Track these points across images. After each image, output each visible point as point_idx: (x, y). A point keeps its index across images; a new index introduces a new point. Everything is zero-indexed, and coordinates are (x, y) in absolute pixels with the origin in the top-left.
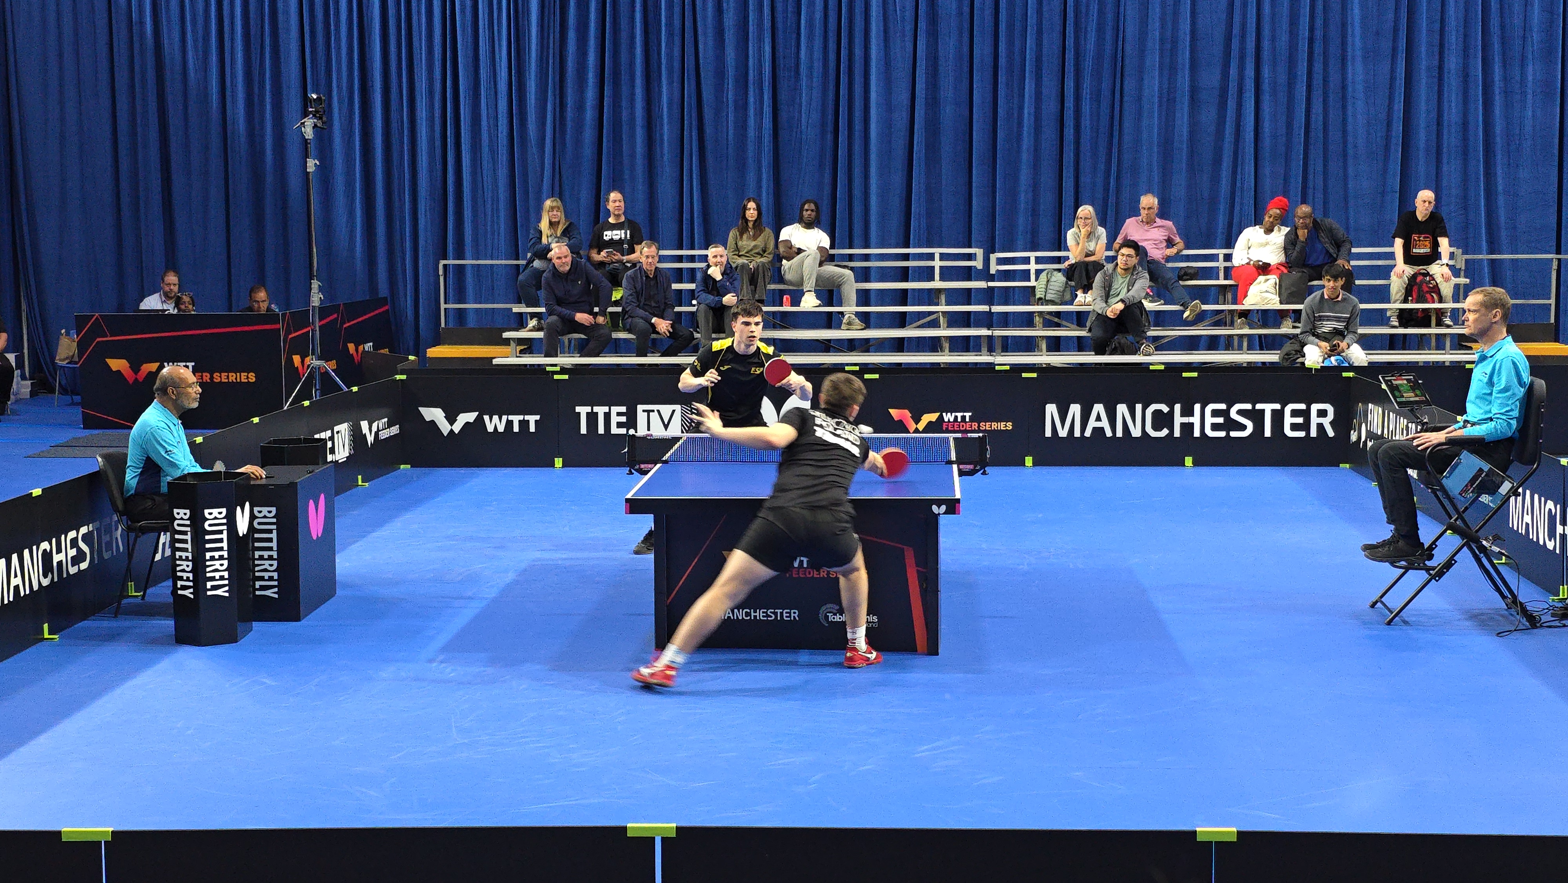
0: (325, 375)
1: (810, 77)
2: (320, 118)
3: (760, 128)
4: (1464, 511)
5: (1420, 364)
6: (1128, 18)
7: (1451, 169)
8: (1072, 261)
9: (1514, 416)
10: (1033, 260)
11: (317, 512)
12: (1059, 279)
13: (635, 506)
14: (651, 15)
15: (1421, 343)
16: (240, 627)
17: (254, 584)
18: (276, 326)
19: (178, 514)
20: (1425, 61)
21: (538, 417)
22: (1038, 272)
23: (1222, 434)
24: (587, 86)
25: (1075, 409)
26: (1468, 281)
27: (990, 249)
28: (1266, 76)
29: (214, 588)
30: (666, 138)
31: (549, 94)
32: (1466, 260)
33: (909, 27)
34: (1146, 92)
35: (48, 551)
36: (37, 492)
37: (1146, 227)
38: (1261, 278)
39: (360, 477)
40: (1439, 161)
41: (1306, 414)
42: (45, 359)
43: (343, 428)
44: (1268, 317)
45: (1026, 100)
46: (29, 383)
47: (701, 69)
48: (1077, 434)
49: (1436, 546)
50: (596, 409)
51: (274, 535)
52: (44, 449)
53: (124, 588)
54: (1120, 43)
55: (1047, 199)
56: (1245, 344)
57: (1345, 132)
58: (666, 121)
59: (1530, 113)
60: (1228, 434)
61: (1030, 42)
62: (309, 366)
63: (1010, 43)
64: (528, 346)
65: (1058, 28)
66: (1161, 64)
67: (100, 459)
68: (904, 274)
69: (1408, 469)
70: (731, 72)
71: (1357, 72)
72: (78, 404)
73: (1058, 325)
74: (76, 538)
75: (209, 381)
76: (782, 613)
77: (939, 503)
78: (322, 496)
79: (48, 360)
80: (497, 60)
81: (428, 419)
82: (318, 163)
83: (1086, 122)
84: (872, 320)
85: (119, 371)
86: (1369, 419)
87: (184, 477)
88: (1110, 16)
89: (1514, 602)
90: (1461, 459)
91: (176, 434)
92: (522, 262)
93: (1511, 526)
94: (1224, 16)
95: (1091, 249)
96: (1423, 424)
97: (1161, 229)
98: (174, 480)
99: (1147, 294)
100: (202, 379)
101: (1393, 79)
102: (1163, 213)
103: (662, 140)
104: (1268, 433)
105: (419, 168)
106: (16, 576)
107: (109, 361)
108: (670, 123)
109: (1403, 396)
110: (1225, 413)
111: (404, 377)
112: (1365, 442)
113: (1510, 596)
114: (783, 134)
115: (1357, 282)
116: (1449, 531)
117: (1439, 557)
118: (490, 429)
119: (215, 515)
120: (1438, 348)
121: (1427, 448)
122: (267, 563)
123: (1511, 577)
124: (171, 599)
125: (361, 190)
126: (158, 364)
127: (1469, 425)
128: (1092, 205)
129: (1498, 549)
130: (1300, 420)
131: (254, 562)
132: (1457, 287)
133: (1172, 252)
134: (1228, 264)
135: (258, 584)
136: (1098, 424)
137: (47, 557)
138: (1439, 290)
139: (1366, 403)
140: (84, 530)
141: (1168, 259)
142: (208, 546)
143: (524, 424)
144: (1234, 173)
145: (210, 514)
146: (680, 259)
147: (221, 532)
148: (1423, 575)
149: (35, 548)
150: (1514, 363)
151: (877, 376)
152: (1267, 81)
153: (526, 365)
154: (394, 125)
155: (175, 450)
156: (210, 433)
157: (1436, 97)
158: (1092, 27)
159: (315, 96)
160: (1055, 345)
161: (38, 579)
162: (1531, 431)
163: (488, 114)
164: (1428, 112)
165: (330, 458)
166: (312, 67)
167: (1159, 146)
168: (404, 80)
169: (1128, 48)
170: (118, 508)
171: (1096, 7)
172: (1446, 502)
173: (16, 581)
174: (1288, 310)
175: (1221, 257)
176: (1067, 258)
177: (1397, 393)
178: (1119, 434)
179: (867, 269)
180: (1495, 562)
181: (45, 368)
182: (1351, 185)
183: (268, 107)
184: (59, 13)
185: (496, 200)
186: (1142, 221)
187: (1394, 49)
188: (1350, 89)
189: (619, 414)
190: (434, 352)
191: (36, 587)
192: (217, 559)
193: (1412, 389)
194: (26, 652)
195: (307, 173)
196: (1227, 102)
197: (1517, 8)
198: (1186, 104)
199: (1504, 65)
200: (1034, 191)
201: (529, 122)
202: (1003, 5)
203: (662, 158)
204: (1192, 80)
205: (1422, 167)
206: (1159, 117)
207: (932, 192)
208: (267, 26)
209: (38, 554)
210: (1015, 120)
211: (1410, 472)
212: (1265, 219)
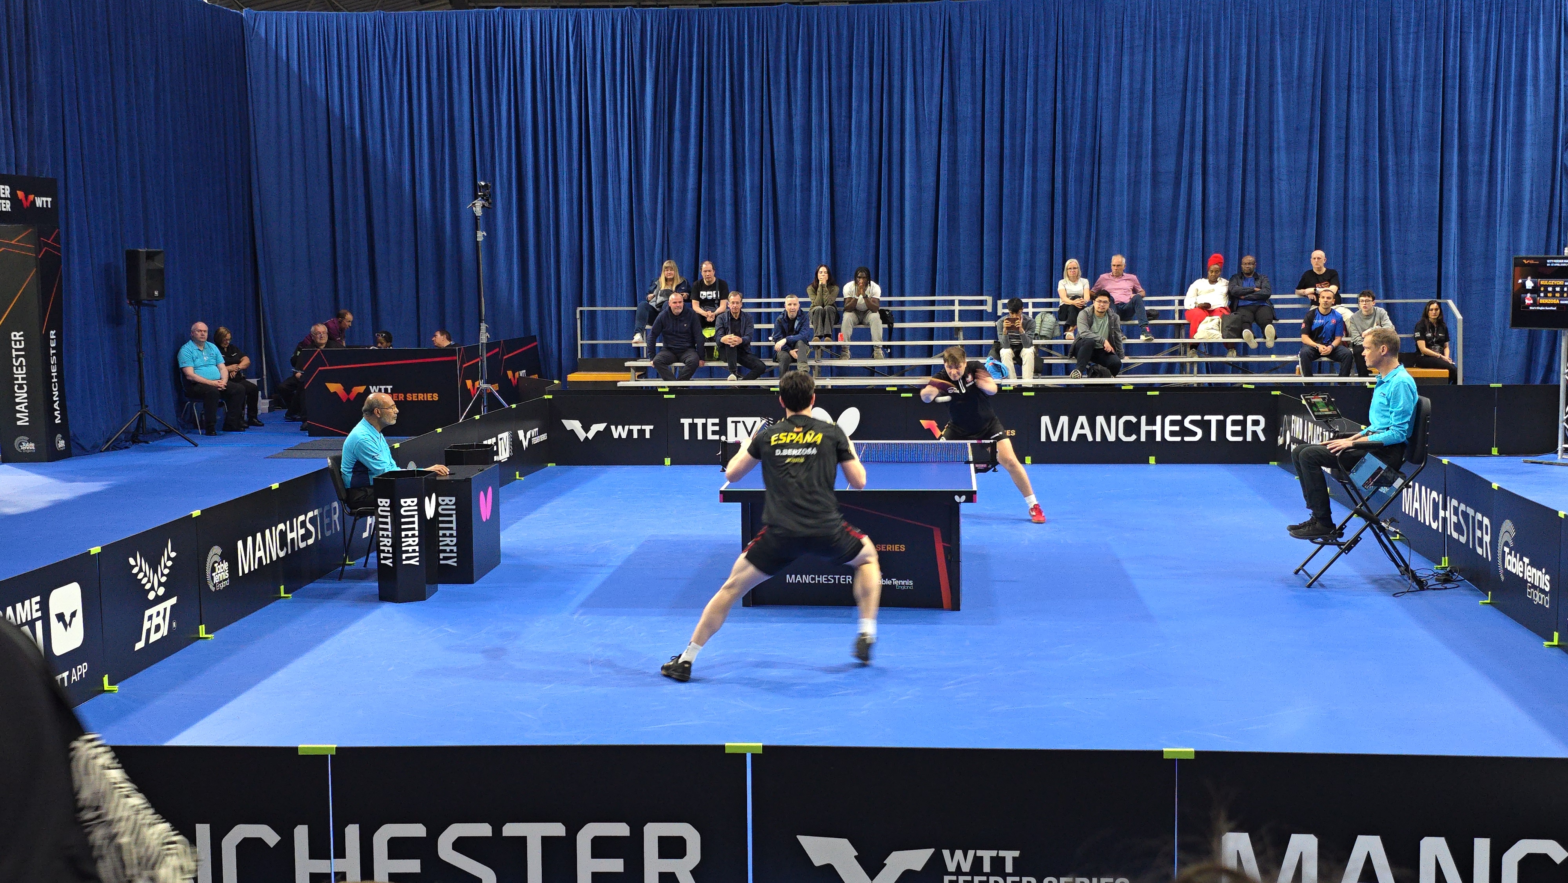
0: (491, 395)
1: (859, 165)
2: (487, 200)
3: (820, 206)
4: (1368, 499)
5: (1331, 385)
6: (1104, 118)
7: (1355, 234)
9: (1406, 428)
10: (1030, 305)
11: (486, 501)
12: (1051, 319)
13: (727, 496)
14: (737, 119)
16: (427, 586)
17: (439, 556)
18: (454, 358)
19: (381, 502)
20: (1334, 151)
21: (652, 427)
22: (1035, 314)
23: (1178, 439)
24: (688, 175)
25: (1064, 420)
27: (997, 297)
28: (1211, 162)
29: (408, 558)
30: (748, 212)
31: (660, 180)
33: (935, 128)
34: (1118, 175)
35: (284, 530)
36: (275, 486)
37: (1116, 280)
38: (1208, 318)
39: (517, 473)
40: (1345, 228)
41: (1243, 423)
43: (505, 436)
44: (1212, 348)
45: (1025, 182)
46: (267, 401)
47: (776, 162)
48: (1066, 439)
49: (1346, 526)
50: (696, 421)
51: (454, 518)
52: (279, 451)
53: (343, 558)
54: (1098, 138)
55: (1042, 258)
56: (1195, 369)
57: (1272, 205)
58: (748, 201)
59: (1416, 190)
60: (1183, 439)
61: (1028, 137)
62: (478, 388)
63: (1013, 137)
64: (644, 373)
65: (1050, 127)
66: (1129, 153)
67: (328, 460)
68: (931, 316)
70: (798, 161)
71: (1281, 159)
74: (305, 521)
76: (839, 579)
77: (960, 494)
78: (490, 488)
80: (621, 155)
81: (568, 429)
82: (485, 235)
83: (1071, 198)
84: (907, 351)
85: (335, 392)
86: (1292, 427)
87: (386, 474)
88: (1090, 117)
89: (1406, 569)
91: (379, 445)
93: (1403, 511)
94: (1177, 118)
97: (1127, 281)
98: (379, 477)
101: (1309, 164)
102: (1131, 268)
103: (746, 215)
104: (1213, 438)
105: (562, 238)
106: (260, 550)
107: (329, 385)
108: (752, 201)
109: (1319, 411)
111: (550, 397)
112: (1289, 446)
113: (1402, 565)
114: (839, 210)
116: (1355, 515)
117: (1348, 536)
118: (616, 436)
119: (408, 504)
121: (1338, 450)
122: (448, 539)
123: (1404, 551)
125: (518, 253)
126: (366, 388)
127: (1370, 434)
129: (1394, 529)
130: (1239, 428)
131: (438, 539)
133: (1136, 298)
134: (1181, 308)
135: (442, 555)
136: (1082, 432)
137: (283, 535)
139: (1290, 415)
140: (310, 514)
142: (403, 527)
143: (641, 432)
144: (1187, 237)
145: (405, 502)
146: (759, 305)
147: (413, 516)
148: (1335, 550)
149: (274, 528)
150: (1405, 385)
151: (910, 395)
152: (1211, 166)
153: (642, 387)
154: (543, 205)
155: (380, 454)
156: (406, 439)
157: (1342, 178)
158: (1076, 127)
159: (483, 184)
161: (277, 552)
162: (1420, 436)
163: (613, 196)
164: (1337, 190)
165: (496, 458)
166: (481, 161)
167: (1128, 217)
168: (550, 170)
169: (1104, 142)
171: (1079, 110)
172: (1353, 493)
173: (259, 554)
175: (1177, 302)
176: (1057, 303)
177: (1314, 408)
178: (1098, 439)
179: (903, 312)
180: (1392, 539)
182: (1277, 246)
183: (448, 192)
184: (290, 122)
185: (619, 261)
186: (1114, 275)
187: (1310, 142)
188: (1276, 172)
189: (713, 424)
190: (573, 377)
191: (274, 558)
192: (410, 537)
193: (1327, 405)
194: (269, 606)
195: (477, 242)
196: (1180, 182)
197: (1406, 109)
198: (1149, 184)
199: (1396, 153)
200: (1031, 252)
201: (645, 202)
202: (1007, 110)
203: (746, 228)
204: (1154, 165)
205: (1332, 232)
206: (1128, 195)
207: (952, 253)
208: (446, 130)
209: (276, 533)
210: (1017, 198)
211: (1323, 468)
212: (1209, 273)
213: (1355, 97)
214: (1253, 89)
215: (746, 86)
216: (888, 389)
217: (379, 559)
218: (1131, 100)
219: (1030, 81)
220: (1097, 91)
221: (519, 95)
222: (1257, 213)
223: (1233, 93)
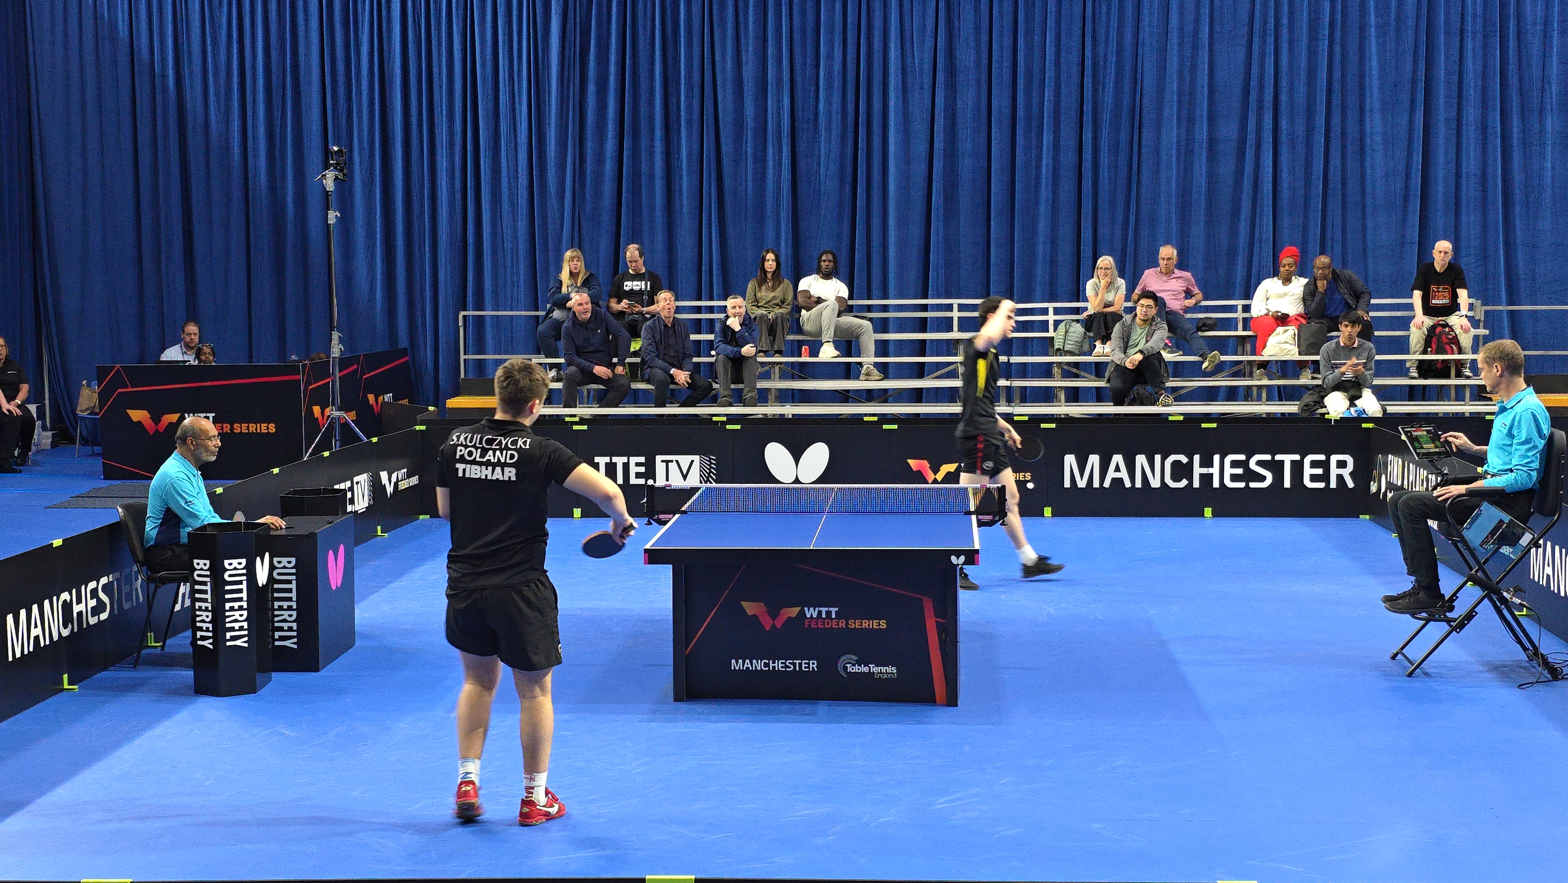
0: (345, 426)
1: (829, 129)
2: (341, 170)
3: (778, 181)
4: (1485, 563)
5: (1440, 415)
6: (1145, 69)
7: (1470, 219)
8: (1091, 311)
9: (1535, 467)
10: (1051, 311)
11: (336, 563)
12: (1078, 330)
13: (654, 557)
14: (670, 67)
15: (1440, 394)
16: (260, 677)
17: (273, 635)
18: (295, 377)
19: (198, 564)
20: (1442, 113)
22: (1057, 323)
23: (1242, 485)
24: (606, 140)
25: (1094, 460)
26: (1487, 332)
28: (1284, 127)
29: (234, 638)
30: (684, 189)
31: (569, 145)
32: (1486, 312)
33: (927, 80)
34: (1164, 143)
35: (68, 601)
36: (58, 543)
37: (1165, 278)
38: (1280, 329)
39: (379, 528)
40: (1457, 213)
41: (1325, 465)
42: (66, 412)
43: (363, 479)
44: (1287, 368)
45: (1045, 152)
46: (50, 433)
47: (721, 121)
48: (1096, 484)
49: (1457, 597)
50: (615, 459)
51: (293, 586)
52: (65, 500)
53: (144, 638)
54: (1138, 95)
55: (1066, 249)
56: (1264, 395)
57: (1363, 184)
58: (685, 173)
59: (1549, 164)
60: (1247, 485)
61: (1048, 95)
62: (329, 416)
63: (1028, 94)
65: (1076, 80)
66: (1179, 116)
67: (120, 510)
68: (922, 325)
69: (1429, 521)
70: (750, 123)
71: (1375, 124)
72: (98, 455)
73: (1077, 376)
74: (97, 589)
75: (229, 431)
76: (800, 664)
77: (958, 553)
78: (342, 546)
79: (69, 411)
80: (518, 112)
82: (339, 215)
83: (1104, 174)
84: (891, 371)
85: (139, 422)
86: (1389, 470)
87: (204, 528)
88: (1128, 69)
89: (1535, 653)
90: (1481, 511)
91: (195, 485)
92: (543, 313)
93: (1532, 578)
94: (1242, 69)
95: (1110, 299)
96: (1443, 475)
97: (1179, 280)
98: (196, 530)
99: (1166, 344)
100: (222, 429)
101: (1411, 130)
102: (1182, 265)
103: (681, 192)
104: (1287, 484)
105: (439, 219)
106: (36, 627)
107: (130, 412)
108: (689, 173)
109: (1422, 448)
110: (1244, 464)
111: (423, 428)
112: (1385, 494)
113: (1531, 648)
114: (802, 187)
115: (1377, 333)
116: (1469, 583)
117: (1460, 609)
119: (234, 566)
120: (1457, 399)
121: (1447, 499)
122: (286, 613)
123: (1533, 629)
124: (191, 649)
125: (382, 241)
126: (179, 414)
127: (1489, 476)
128: (1109, 255)
129: (1520, 601)
130: (1319, 471)
131: (273, 613)
132: (1476, 338)
133: (1190, 302)
135: (277, 635)
136: (1117, 475)
137: (67, 607)
138: (1458, 340)
139: (1386, 454)
140: (104, 580)
141: (1187, 310)
142: (227, 596)
144: (1252, 224)
145: (230, 564)
146: (698, 310)
147: (240, 582)
148: (1444, 627)
149: (55, 598)
150: (1534, 416)
151: (895, 427)
152: (1285, 132)
154: (415, 177)
155: (195, 501)
156: (230, 483)
157: (1454, 148)
158: (1110, 79)
159: (336, 149)
160: (1074, 395)
161: (58, 629)
162: (1552, 483)
163: (508, 166)
164: (1446, 163)
165: (349, 508)
166: (333, 121)
167: (1177, 197)
168: (425, 132)
169: (1146, 101)
170: (137, 557)
171: (1114, 58)
172: (1466, 553)
173: (35, 632)
174: (1308, 361)
175: (1240, 308)
176: (1086, 309)
177: (1417, 444)
178: (1138, 484)
179: (886, 320)
180: (1516, 613)
181: (66, 419)
182: (1369, 236)
183: (290, 160)
184: (82, 67)
185: (516, 251)
186: (1161, 272)
187: (1413, 101)
188: (1368, 141)
189: (638, 464)
190: (454, 403)
191: (56, 638)
192: (236, 610)
193: (1433, 442)
194: (48, 701)
195: (328, 226)
196: (1244, 153)
197: (1535, 61)
198: (1204, 156)
199: (1523, 117)
200: (1052, 242)
201: (549, 174)
202: (1021, 57)
203: (681, 208)
204: (1210, 132)
205: (1440, 217)
206: (1178, 167)
207: (950, 244)
208: (288, 79)
209: (58, 605)
210: (1034, 172)
211: (1430, 522)
212: (1282, 269)
213: (1469, 44)
214: (1338, 34)
215: (682, 24)
216: (866, 419)
217: (194, 639)
218: (1181, 45)
219: (1051, 23)
220: (1137, 35)
221: (385, 34)
222: (1344, 194)
223: (1313, 36)
